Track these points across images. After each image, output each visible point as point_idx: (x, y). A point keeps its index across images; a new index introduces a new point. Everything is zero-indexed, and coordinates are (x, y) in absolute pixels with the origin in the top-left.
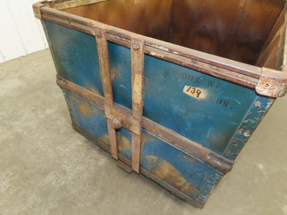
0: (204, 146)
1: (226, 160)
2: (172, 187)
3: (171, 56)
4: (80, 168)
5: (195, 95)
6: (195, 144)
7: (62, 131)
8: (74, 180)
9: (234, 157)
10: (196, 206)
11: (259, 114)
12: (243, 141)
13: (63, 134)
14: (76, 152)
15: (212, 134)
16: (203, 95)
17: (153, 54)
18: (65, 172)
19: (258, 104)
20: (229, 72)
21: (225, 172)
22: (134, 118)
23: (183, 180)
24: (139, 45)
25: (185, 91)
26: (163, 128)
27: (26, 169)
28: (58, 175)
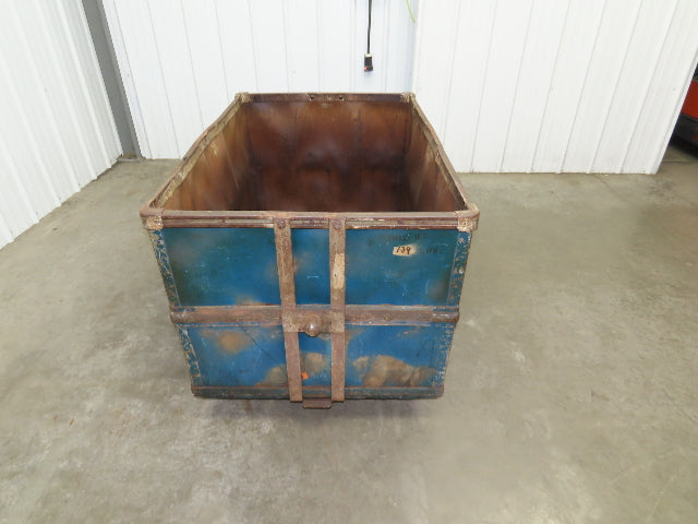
0: (425, 304)
1: (452, 307)
2: (398, 388)
3: (376, 224)
4: (238, 454)
5: (405, 254)
6: (416, 307)
7: (153, 422)
8: (243, 475)
9: (457, 301)
10: (434, 397)
11: (465, 248)
12: (460, 280)
13: (160, 424)
14: (210, 439)
15: (431, 287)
16: (413, 250)
17: (356, 227)
18: (218, 474)
19: (461, 240)
20: (432, 222)
21: (455, 321)
22: (335, 311)
23: (409, 368)
24: (340, 224)
25: (395, 253)
26: (373, 307)
27: (140, 510)
28: (211, 484)
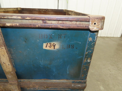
0: (67, 79)
5: (52, 48)
11: (92, 45)
12: (88, 66)
